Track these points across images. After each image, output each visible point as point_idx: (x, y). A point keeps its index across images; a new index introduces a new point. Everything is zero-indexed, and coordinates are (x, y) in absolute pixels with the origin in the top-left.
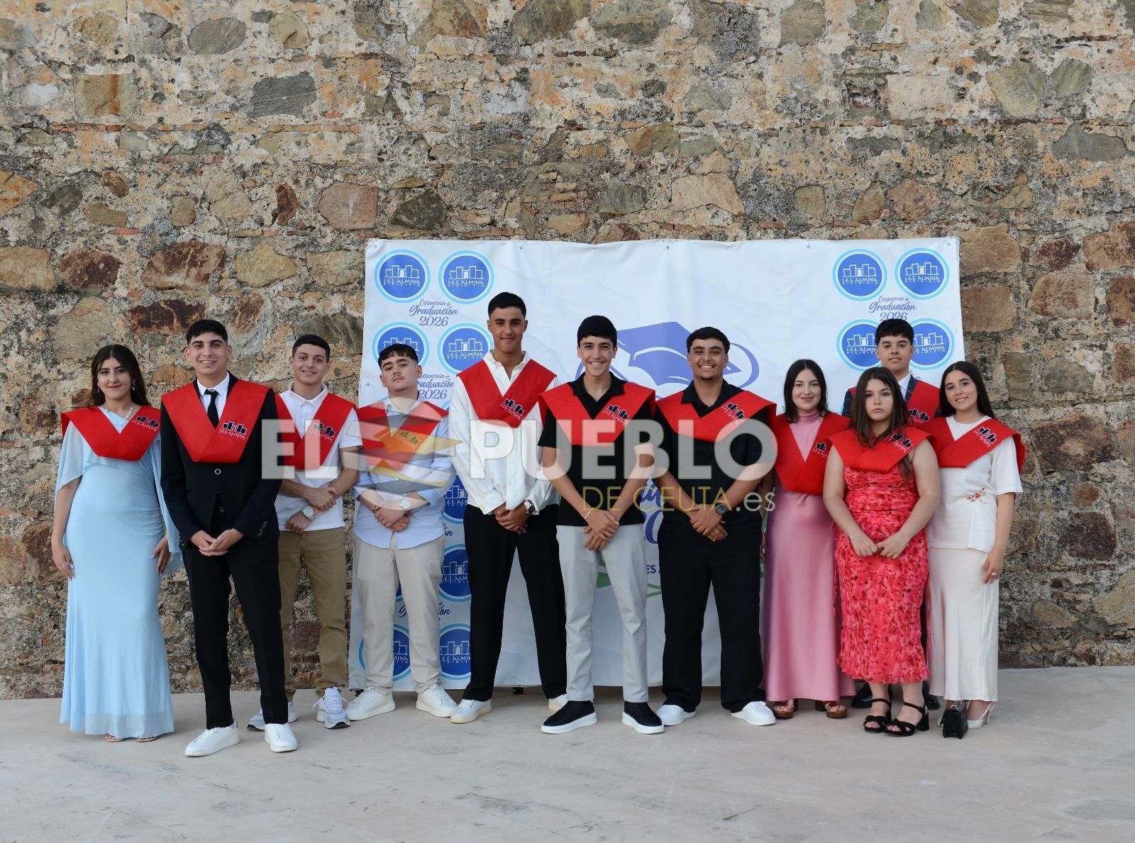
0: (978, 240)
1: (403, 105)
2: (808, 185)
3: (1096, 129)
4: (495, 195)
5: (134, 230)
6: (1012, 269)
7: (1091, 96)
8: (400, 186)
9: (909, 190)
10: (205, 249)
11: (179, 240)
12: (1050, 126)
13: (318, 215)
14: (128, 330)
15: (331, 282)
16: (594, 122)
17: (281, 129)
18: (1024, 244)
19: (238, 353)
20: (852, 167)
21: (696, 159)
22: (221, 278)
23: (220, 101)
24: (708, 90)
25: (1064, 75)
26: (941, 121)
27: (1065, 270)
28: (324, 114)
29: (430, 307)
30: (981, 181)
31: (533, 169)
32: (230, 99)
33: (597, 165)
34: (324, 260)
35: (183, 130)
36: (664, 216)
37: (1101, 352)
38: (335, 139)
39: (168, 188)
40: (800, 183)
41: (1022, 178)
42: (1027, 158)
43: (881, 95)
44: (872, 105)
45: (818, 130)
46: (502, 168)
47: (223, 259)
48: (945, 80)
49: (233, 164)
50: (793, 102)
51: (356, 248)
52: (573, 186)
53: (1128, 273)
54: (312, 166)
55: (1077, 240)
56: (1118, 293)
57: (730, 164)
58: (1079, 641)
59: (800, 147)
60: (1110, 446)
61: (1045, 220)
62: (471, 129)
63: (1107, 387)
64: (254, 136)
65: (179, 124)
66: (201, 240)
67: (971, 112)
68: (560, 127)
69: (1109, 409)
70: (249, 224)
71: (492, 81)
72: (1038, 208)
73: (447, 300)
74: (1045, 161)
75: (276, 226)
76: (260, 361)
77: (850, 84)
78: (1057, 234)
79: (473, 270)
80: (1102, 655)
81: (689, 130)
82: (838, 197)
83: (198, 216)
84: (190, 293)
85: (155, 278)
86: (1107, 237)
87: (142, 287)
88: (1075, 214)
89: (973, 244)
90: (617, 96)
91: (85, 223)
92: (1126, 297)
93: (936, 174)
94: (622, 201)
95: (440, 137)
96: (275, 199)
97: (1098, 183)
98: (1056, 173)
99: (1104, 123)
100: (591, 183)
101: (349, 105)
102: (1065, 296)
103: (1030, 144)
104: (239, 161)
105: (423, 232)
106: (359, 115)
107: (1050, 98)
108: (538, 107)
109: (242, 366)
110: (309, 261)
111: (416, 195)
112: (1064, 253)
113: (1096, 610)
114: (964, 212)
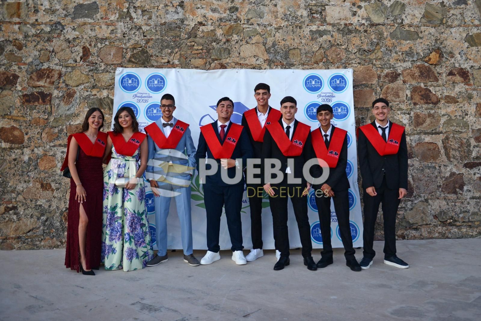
0: (361, 71)
1: (134, 15)
2: (294, 49)
3: (407, 28)
4: (170, 51)
5: (25, 64)
6: (374, 82)
7: (405, 16)
8: (132, 47)
9: (334, 51)
10: (53, 71)
11: (43, 68)
12: (389, 27)
13: (99, 58)
14: (21, 104)
15: (103, 85)
16: (210, 23)
17: (85, 24)
18: (379, 73)
19: (65, 113)
20: (311, 41)
21: (250, 38)
22: (59, 83)
23: (61, 13)
24: (255, 11)
25: (395, 7)
26: (347, 24)
27: (395, 83)
28: (102, 18)
29: (141, 95)
30: (362, 48)
31: (185, 41)
32: (64, 12)
33: (211, 39)
34: (101, 76)
35: (46, 24)
36: (237, 60)
37: (409, 116)
38: (106, 28)
39: (39, 47)
40: (292, 48)
41: (378, 47)
42: (380, 39)
43: (323, 14)
44: (320, 17)
45: (298, 27)
46: (173, 40)
47: (60, 75)
48: (348, 8)
49: (65, 38)
50: (288, 16)
51: (113, 71)
52: (201, 47)
53: (419, 84)
54: (97, 39)
55: (399, 71)
56: (415, 92)
57: (263, 40)
58: (399, 230)
59: (291, 34)
60: (412, 152)
61: (387, 63)
62: (161, 25)
63: (411, 129)
64: (74, 27)
65: (44, 22)
66: (51, 68)
67: (358, 21)
68: (196, 24)
69: (412, 138)
70: (71, 61)
71: (169, 6)
72: (384, 59)
73: (148, 92)
74: (387, 40)
75: (81, 63)
76: (74, 116)
77: (311, 9)
78: (392, 69)
79: (159, 80)
80: (408, 236)
81: (247, 26)
82: (306, 53)
83: (50, 58)
84: (46, 89)
85: (32, 83)
86: (411, 70)
87: (27, 86)
88: (398, 61)
89: (359, 72)
90: (219, 12)
91: (5, 61)
92: (418, 94)
93: (345, 45)
94: (220, 54)
95: (148, 28)
96: (81, 52)
97: (407, 49)
98: (391, 45)
99: (410, 26)
100: (208, 47)
101: (112, 15)
102: (395, 93)
103: (381, 34)
104: (67, 36)
105: (140, 65)
106: (116, 19)
107: (389, 16)
108: (187, 17)
109: (67, 118)
110: (94, 77)
111: (138, 51)
112: (394, 77)
113: (406, 218)
114: (355, 60)
